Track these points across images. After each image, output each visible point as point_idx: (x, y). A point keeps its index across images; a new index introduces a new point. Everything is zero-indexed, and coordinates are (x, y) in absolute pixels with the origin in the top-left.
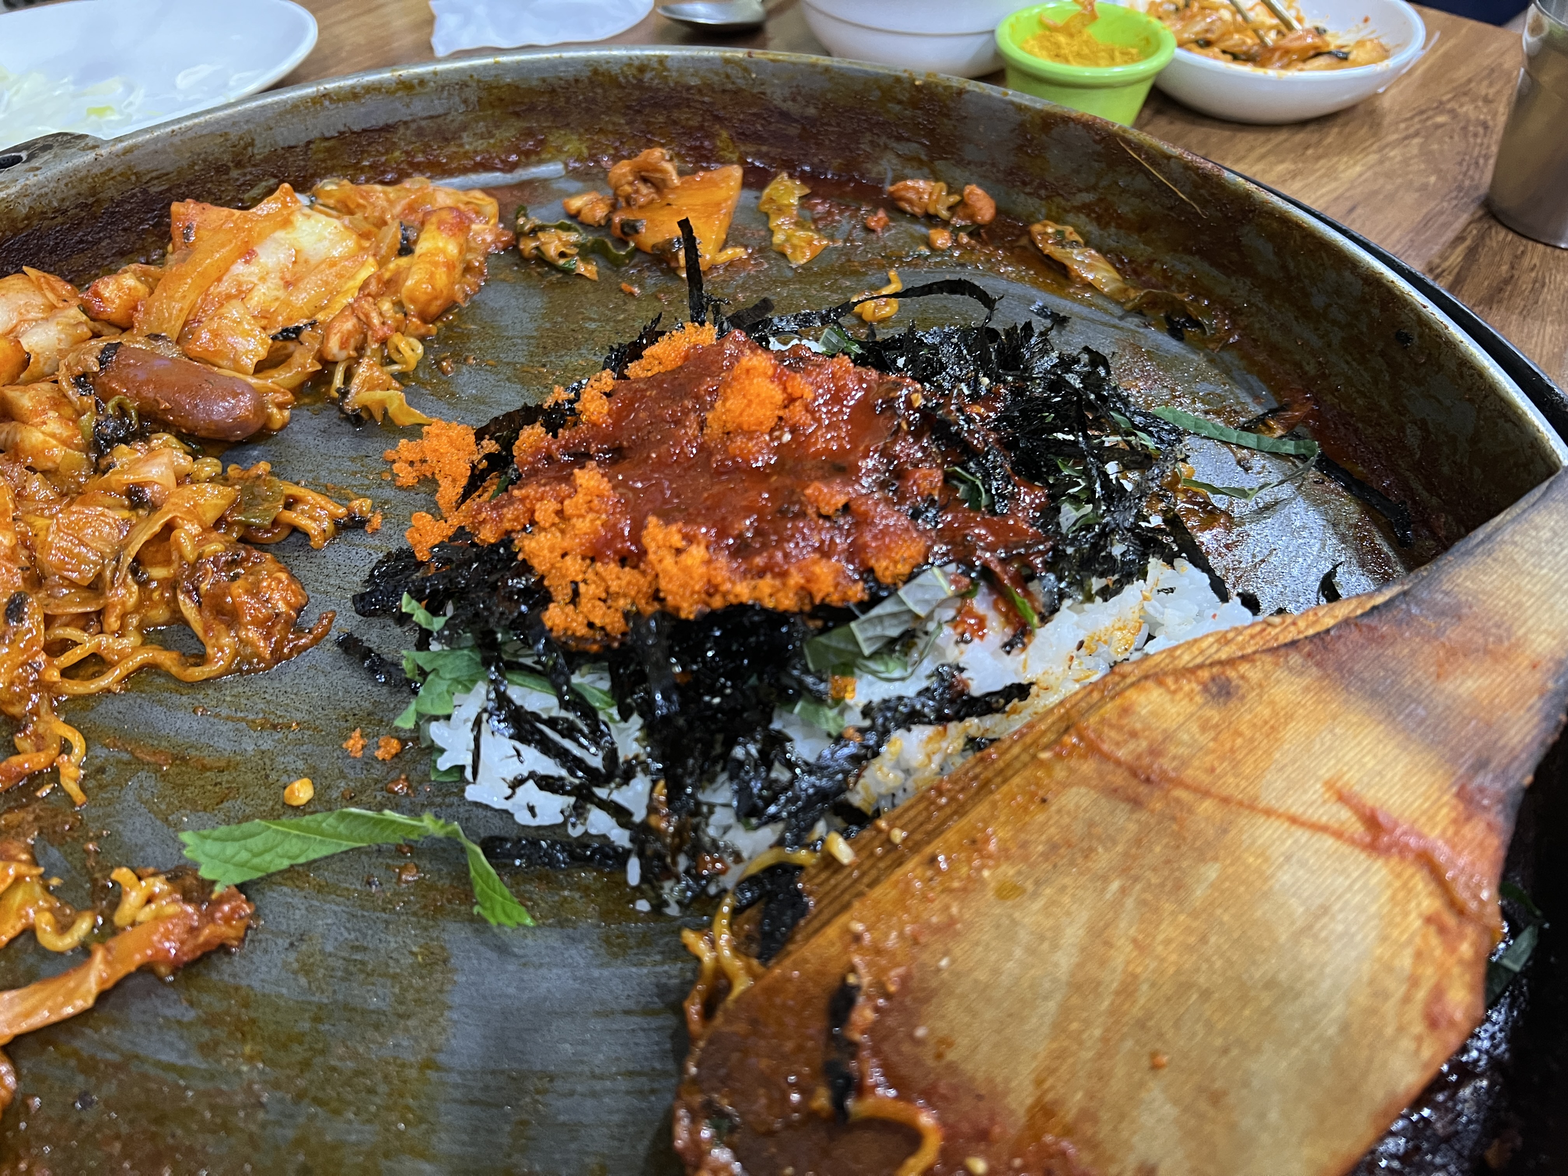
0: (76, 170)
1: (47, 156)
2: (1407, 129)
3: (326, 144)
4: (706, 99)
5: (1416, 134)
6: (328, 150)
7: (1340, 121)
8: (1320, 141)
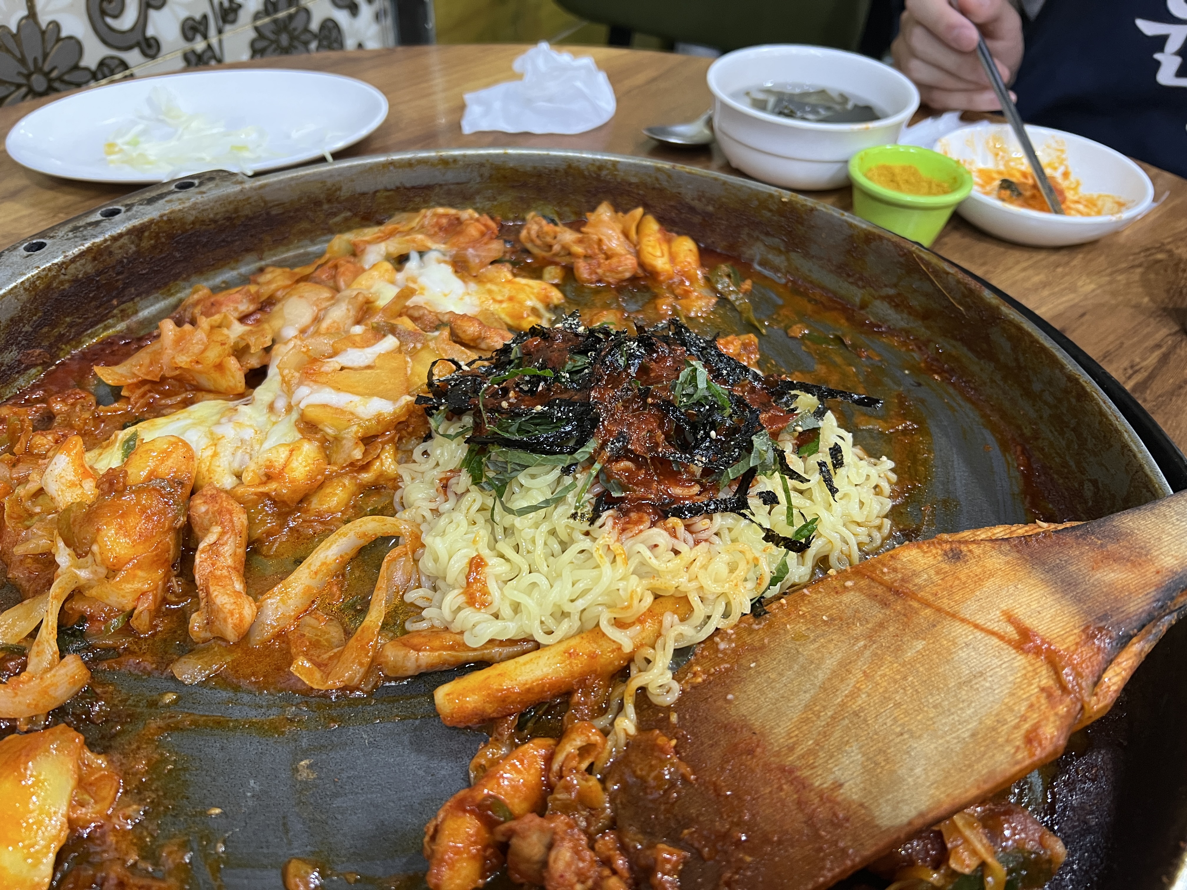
0: (228, 196)
1: (211, 185)
2: (1134, 260)
3: (388, 194)
4: (641, 192)
5: (1140, 265)
6: (387, 197)
7: (1086, 249)
8: (1067, 263)
